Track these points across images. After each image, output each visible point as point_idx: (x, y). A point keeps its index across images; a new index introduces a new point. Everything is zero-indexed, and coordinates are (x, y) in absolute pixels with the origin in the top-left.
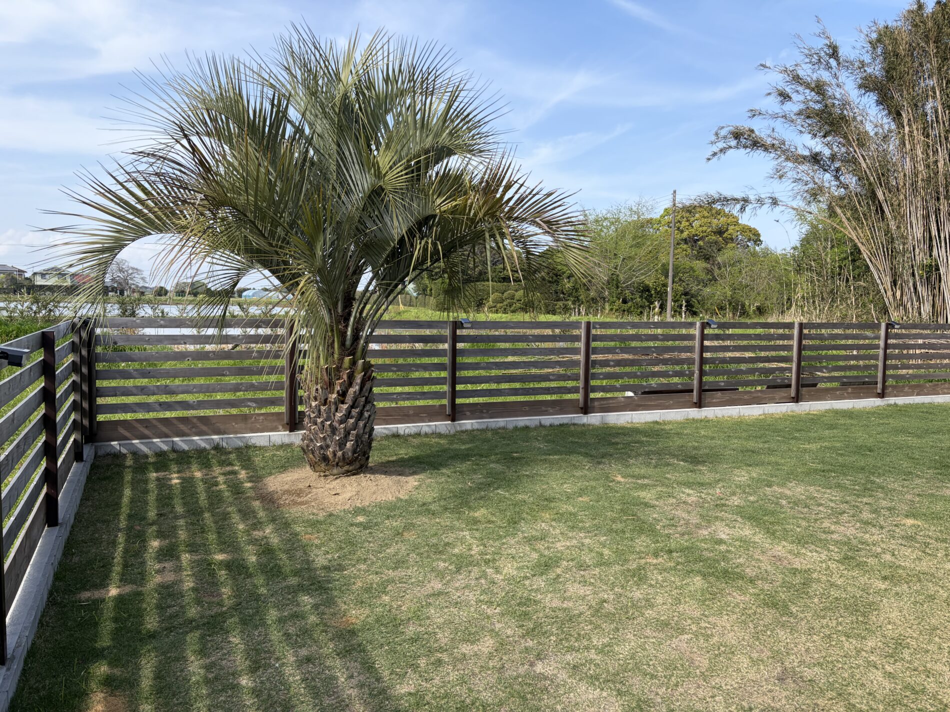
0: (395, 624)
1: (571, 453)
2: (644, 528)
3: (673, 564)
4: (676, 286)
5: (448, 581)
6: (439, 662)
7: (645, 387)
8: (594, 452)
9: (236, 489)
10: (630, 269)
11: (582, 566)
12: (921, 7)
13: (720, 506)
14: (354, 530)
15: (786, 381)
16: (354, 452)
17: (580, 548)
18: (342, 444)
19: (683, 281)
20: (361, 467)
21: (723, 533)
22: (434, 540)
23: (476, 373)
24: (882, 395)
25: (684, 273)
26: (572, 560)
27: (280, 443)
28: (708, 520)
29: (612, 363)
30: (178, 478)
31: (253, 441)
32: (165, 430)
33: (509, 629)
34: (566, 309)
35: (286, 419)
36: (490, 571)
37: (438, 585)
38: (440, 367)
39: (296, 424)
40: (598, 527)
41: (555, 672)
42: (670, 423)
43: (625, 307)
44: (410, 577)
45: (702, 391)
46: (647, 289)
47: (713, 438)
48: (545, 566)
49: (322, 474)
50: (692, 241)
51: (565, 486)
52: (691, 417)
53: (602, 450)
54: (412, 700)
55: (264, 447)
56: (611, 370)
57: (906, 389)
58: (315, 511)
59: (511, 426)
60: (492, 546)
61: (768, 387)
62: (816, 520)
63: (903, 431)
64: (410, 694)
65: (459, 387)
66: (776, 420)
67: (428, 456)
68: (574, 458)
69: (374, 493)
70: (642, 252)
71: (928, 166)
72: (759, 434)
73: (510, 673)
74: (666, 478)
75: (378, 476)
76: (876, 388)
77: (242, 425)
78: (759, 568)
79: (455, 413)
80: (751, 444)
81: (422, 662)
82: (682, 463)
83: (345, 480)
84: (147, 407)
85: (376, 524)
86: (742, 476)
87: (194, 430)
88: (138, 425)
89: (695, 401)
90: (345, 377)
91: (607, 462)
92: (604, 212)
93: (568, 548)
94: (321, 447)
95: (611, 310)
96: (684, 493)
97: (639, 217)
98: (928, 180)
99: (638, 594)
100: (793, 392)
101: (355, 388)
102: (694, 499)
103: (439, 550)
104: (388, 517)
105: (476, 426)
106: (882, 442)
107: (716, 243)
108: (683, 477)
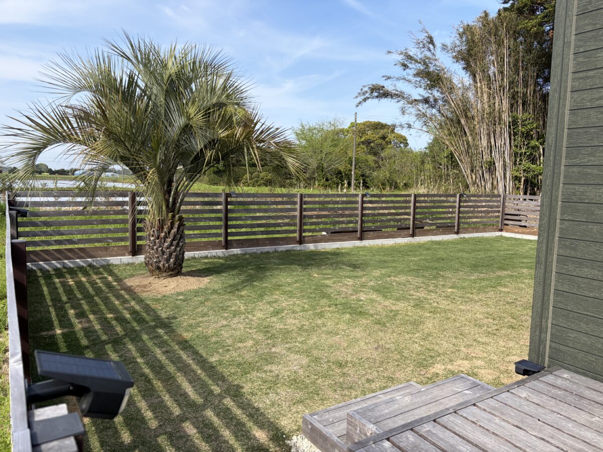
0: (206, 338)
1: (291, 264)
2: (325, 296)
3: (337, 310)
4: (357, 171)
5: (230, 321)
6: (229, 350)
7: (332, 229)
8: (304, 264)
9: (109, 285)
10: (330, 160)
11: (294, 312)
12: (486, 14)
13: (363, 286)
14: (179, 302)
15: (407, 226)
16: (175, 264)
17: (294, 304)
18: (168, 260)
19: (361, 168)
20: (178, 272)
21: (363, 297)
22: (221, 305)
23: (239, 222)
24: (457, 233)
25: (362, 163)
26: (290, 310)
27: (127, 263)
28: (356, 292)
29: (314, 217)
30: (72, 281)
31: (111, 262)
32: (58, 256)
33: (260, 337)
34: (291, 185)
35: (130, 249)
36: (250, 316)
37: (225, 323)
38: (219, 219)
39: (136, 252)
40: (303, 296)
41: (281, 350)
42: (345, 248)
43: (327, 183)
44: (211, 320)
45: (362, 231)
46: (340, 173)
47: (366, 256)
48: (277, 313)
49: (157, 276)
50: (367, 143)
51: (288, 279)
52: (356, 245)
53: (308, 262)
54: (217, 363)
55: (118, 265)
56: (314, 220)
57: (470, 229)
58: (155, 294)
59: (259, 252)
60: (251, 306)
61: (398, 229)
62: (407, 291)
63: (463, 251)
64: (216, 361)
65: (229, 231)
66: (401, 246)
67: (214, 268)
68: (292, 266)
69: (186, 285)
70: (337, 150)
71: (490, 106)
72: (390, 253)
73: (260, 352)
74: (339, 275)
75: (188, 277)
76: (454, 229)
77: (105, 253)
78: (376, 310)
79: (227, 245)
80: (385, 258)
81: (221, 351)
82: (348, 268)
83: (170, 279)
84: (48, 243)
85: (190, 299)
86: (377, 273)
87: (76, 256)
88: (42, 254)
89: (358, 236)
90: (169, 224)
91: (310, 268)
92: (314, 124)
93: (288, 305)
94: (156, 262)
95: (319, 185)
96: (346, 281)
97: (335, 128)
98: (490, 113)
99: (319, 322)
100: (411, 231)
101: (174, 230)
102: (351, 283)
103: (224, 309)
104: (196, 296)
105: (239, 252)
106: (450, 256)
107: (381, 144)
108: (348, 274)
